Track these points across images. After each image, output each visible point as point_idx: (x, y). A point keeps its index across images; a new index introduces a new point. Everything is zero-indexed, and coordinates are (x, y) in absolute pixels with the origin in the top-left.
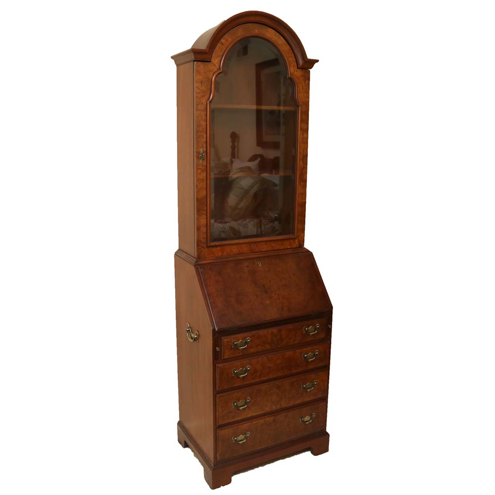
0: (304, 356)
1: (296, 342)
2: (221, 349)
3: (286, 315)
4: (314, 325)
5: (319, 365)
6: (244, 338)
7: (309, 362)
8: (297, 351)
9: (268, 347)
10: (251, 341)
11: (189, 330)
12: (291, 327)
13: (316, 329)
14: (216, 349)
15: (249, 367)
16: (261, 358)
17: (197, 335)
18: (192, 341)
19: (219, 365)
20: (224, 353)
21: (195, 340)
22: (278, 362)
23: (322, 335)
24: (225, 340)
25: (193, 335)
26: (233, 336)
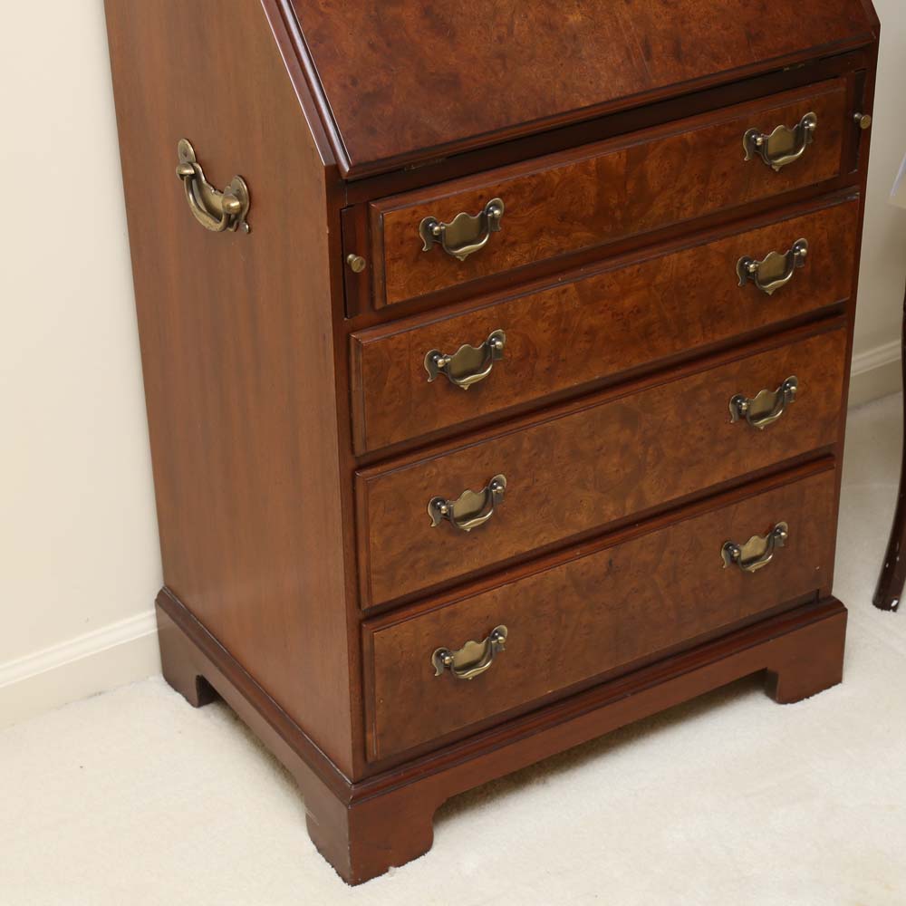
0: (744, 269)
1: (709, 207)
2: (370, 261)
3: (663, 76)
4: (792, 119)
5: (812, 306)
6: (476, 204)
7: (763, 293)
8: (714, 245)
9: (583, 238)
10: (506, 213)
11: (195, 176)
12: (688, 135)
13: (799, 136)
14: (346, 265)
15: (498, 337)
16: (549, 292)
17: (238, 197)
18: (216, 226)
19: (367, 338)
20: (384, 279)
21: (232, 220)
22: (628, 303)
23: (828, 168)
24: (390, 214)
25: (217, 201)
26: (422, 198)
